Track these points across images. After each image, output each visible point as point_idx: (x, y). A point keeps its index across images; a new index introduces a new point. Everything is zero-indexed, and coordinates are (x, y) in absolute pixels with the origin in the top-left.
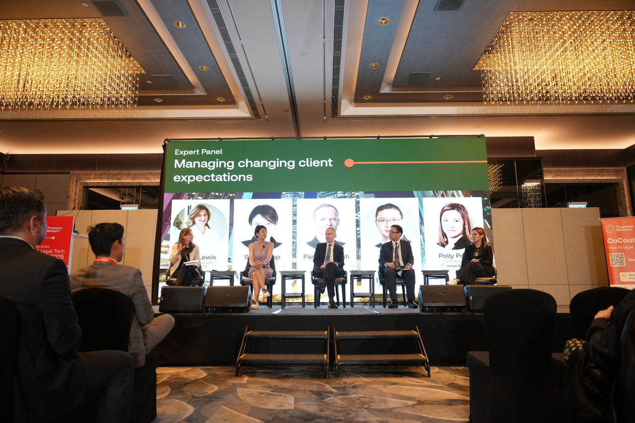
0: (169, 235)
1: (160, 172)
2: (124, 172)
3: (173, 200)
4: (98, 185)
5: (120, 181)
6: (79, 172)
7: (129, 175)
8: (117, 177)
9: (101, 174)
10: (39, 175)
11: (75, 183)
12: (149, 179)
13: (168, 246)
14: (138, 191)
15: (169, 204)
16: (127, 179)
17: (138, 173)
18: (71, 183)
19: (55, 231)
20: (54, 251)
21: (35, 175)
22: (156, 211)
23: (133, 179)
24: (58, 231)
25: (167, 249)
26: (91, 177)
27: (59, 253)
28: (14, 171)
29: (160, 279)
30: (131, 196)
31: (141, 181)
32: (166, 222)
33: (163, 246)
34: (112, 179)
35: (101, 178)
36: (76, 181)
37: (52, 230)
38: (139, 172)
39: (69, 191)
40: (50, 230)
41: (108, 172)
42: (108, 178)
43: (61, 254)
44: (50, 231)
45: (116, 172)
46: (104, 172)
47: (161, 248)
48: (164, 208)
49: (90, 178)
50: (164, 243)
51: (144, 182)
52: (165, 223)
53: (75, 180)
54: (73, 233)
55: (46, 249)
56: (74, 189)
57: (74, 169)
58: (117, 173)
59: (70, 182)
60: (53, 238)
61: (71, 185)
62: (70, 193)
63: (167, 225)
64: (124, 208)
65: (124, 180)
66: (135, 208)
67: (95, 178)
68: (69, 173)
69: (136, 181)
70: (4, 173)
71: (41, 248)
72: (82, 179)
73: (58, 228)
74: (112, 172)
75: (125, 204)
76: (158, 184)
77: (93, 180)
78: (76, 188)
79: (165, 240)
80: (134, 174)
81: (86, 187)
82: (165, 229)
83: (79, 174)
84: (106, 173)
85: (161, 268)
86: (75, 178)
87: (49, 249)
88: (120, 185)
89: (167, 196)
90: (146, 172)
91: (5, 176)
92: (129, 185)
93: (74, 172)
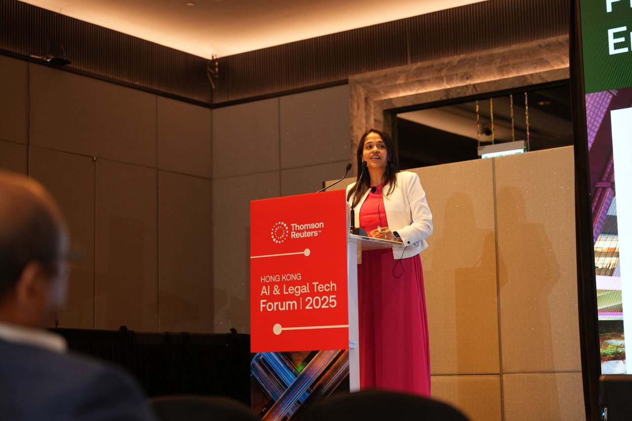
0: (613, 220)
1: (566, 37)
2: (476, 54)
3: (614, 113)
4: (416, 102)
5: (468, 82)
6: (369, 75)
7: (490, 60)
8: (461, 71)
9: (419, 72)
10: (284, 99)
11: (363, 105)
12: (543, 62)
13: (614, 253)
14: (519, 103)
15: (602, 125)
16: (488, 72)
17: (512, 52)
18: (355, 105)
19: (309, 234)
20: (312, 287)
21: (275, 100)
22: (569, 151)
23: (501, 70)
24: (316, 234)
25: (614, 260)
26: (399, 82)
27: (324, 293)
28: (231, 99)
29: (602, 351)
30: (501, 119)
31: (525, 73)
32: (600, 180)
33: (601, 254)
34: (450, 79)
35: (421, 83)
36: (366, 99)
37: (302, 231)
38: (515, 47)
39: (352, 128)
40: (297, 232)
41: (436, 62)
42: (440, 79)
43: (329, 294)
44: (299, 236)
45: (456, 59)
46: (427, 63)
47: (596, 259)
48: (591, 140)
49: (395, 88)
50: (601, 244)
51: (532, 75)
52: (599, 185)
53: (363, 97)
54: (351, 235)
55: (294, 283)
56: (364, 121)
57: (358, 69)
58: (459, 62)
59: (352, 105)
60: (307, 252)
61: (355, 113)
62: (354, 134)
63: (604, 189)
64: (487, 155)
65: (478, 77)
66: (517, 151)
67: (407, 85)
68: (346, 82)
69: (511, 76)
70: (212, 106)
71: (285, 282)
72: (377, 92)
73: (313, 226)
74: (446, 60)
75: (489, 143)
76: (568, 76)
77: (404, 90)
78: (367, 118)
79: (604, 233)
80: (504, 57)
81: (391, 112)
82: (600, 199)
83: (370, 81)
84: (432, 66)
85: (601, 318)
86: (362, 92)
87: (300, 283)
88: (469, 93)
89: (594, 102)
90: (534, 44)
91: (217, 112)
92: (493, 89)
93: (358, 77)
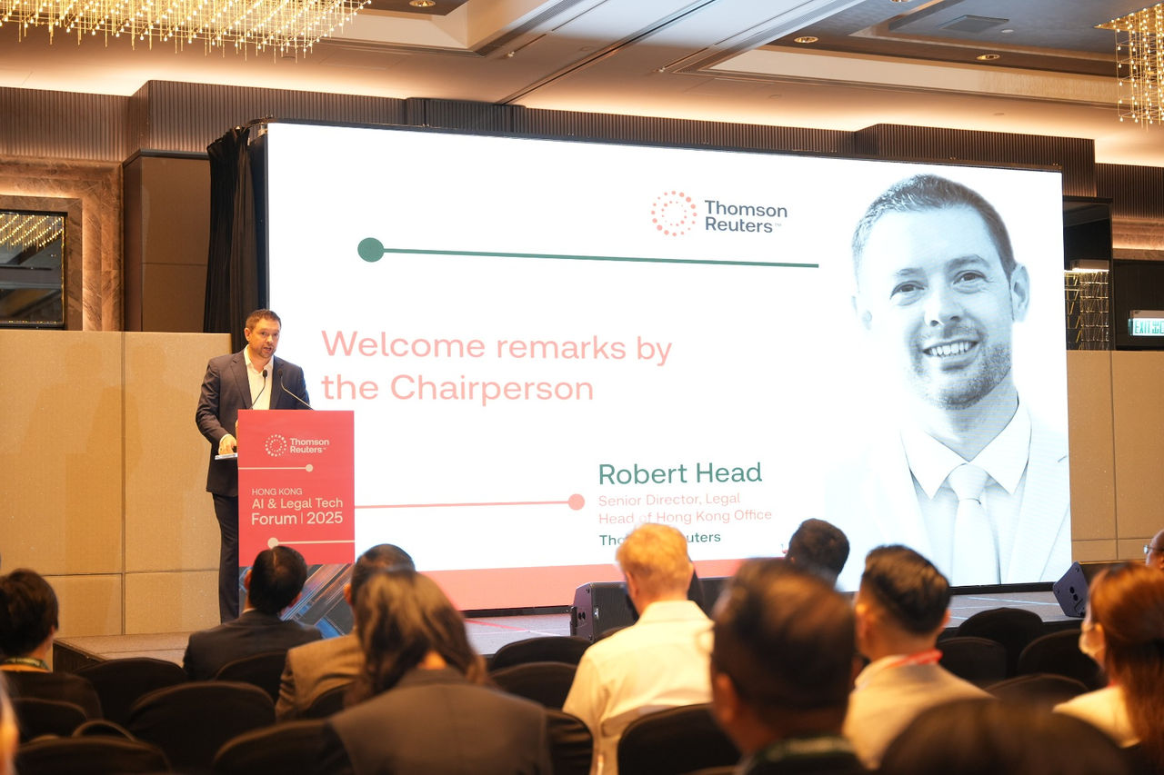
19: (312, 450)
20: (315, 503)
24: (320, 450)
27: (329, 509)
37: (301, 446)
40: (297, 446)
43: (334, 510)
44: (299, 450)
55: (294, 498)
60: (309, 468)
71: (282, 496)
73: (317, 442)
87: (302, 498)
